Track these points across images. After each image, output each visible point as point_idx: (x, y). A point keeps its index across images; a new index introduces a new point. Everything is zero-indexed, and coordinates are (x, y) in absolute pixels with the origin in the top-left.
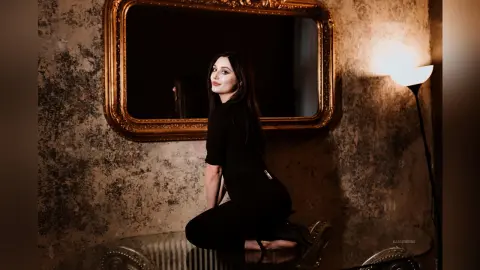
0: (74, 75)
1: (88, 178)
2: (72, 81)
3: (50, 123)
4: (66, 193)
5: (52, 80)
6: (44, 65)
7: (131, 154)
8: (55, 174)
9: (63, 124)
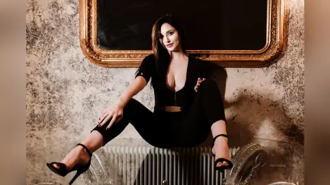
0: (61, 17)
1: (70, 93)
2: (60, 21)
3: (45, 53)
4: (55, 102)
5: (46, 22)
6: (41, 11)
7: (101, 76)
8: (48, 89)
9: (53, 53)
